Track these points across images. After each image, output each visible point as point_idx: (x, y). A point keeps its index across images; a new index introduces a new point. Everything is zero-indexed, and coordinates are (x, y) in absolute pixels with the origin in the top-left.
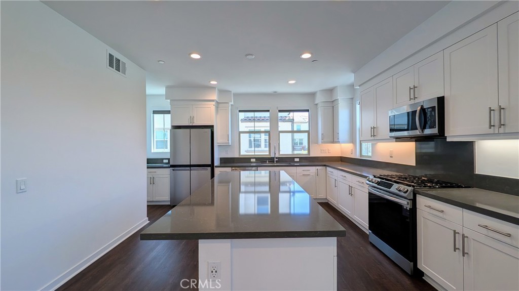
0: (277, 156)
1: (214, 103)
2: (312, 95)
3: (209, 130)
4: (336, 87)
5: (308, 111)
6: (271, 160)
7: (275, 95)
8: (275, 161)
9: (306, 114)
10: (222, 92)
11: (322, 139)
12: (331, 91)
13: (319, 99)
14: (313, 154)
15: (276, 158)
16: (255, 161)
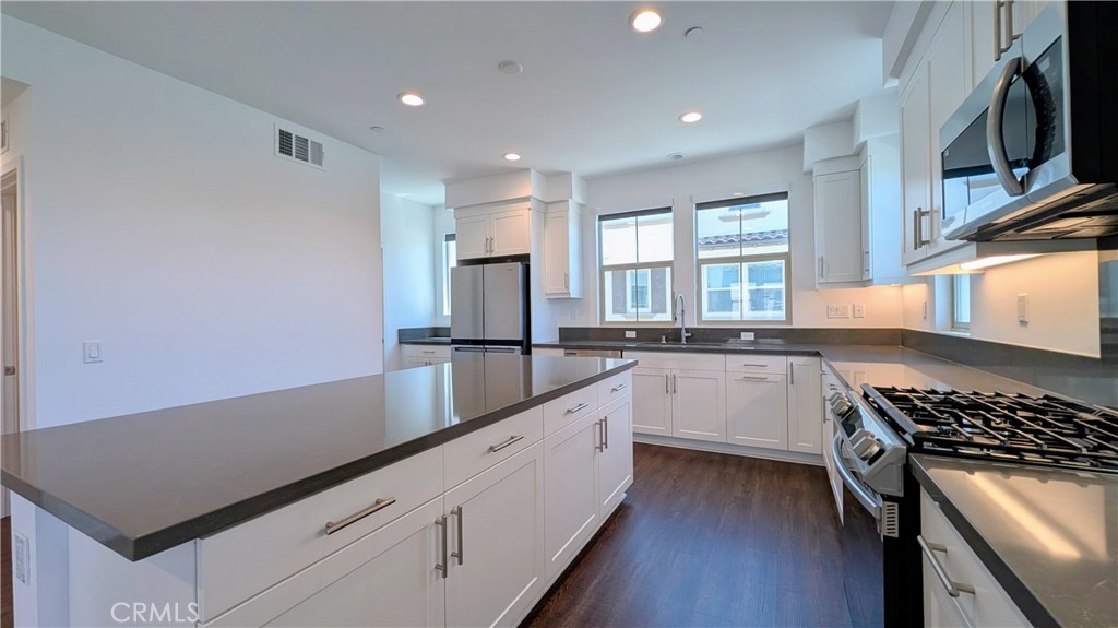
1: (528, 204)
3: (519, 266)
5: (784, 195)
6: (674, 335)
8: (684, 339)
9: (783, 204)
11: (821, 275)
14: (803, 321)
15: (687, 330)
16: (634, 336)
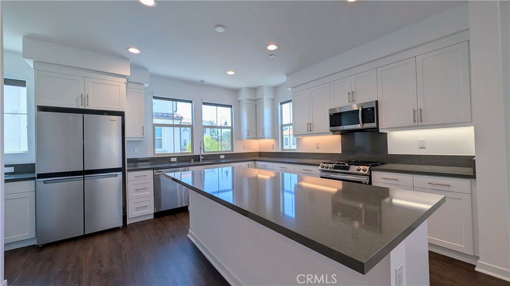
0: (202, 154)
1: (125, 80)
2: (236, 91)
3: (118, 119)
4: (263, 86)
5: (230, 106)
6: (197, 158)
7: (202, 84)
8: (201, 159)
10: (136, 67)
11: (248, 135)
12: (255, 90)
13: (244, 96)
14: (237, 150)
15: (202, 156)
16: (176, 160)
